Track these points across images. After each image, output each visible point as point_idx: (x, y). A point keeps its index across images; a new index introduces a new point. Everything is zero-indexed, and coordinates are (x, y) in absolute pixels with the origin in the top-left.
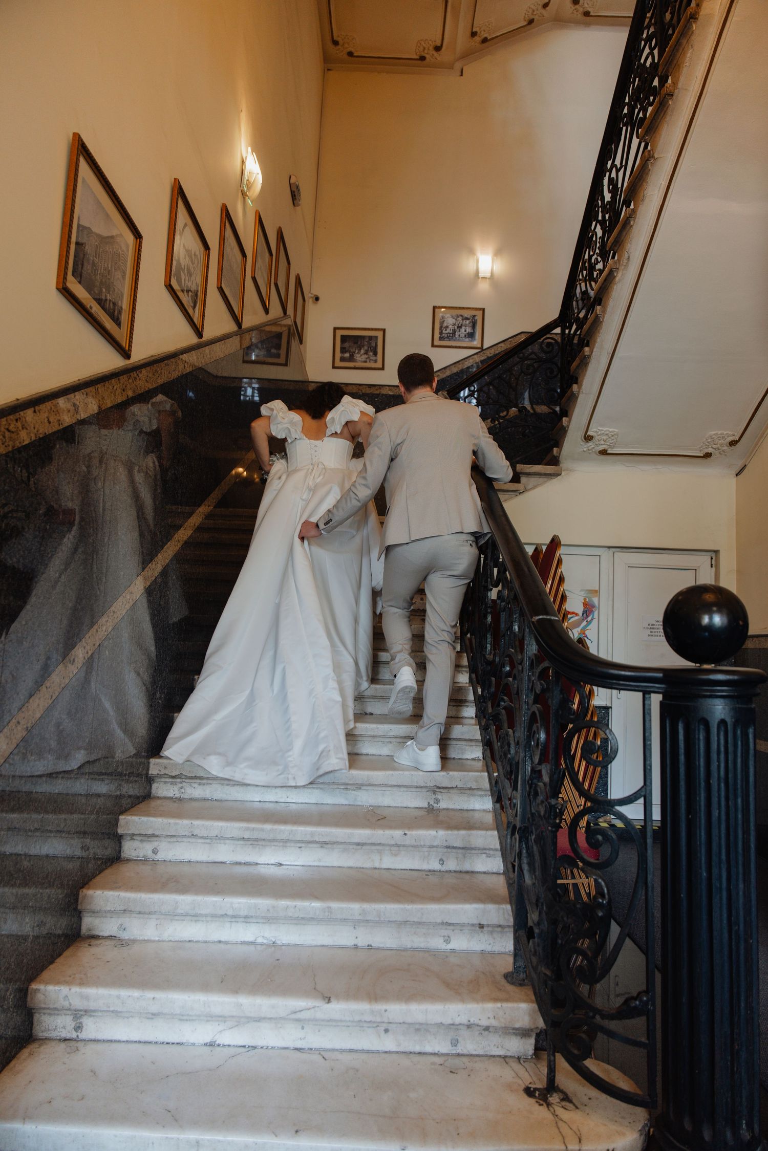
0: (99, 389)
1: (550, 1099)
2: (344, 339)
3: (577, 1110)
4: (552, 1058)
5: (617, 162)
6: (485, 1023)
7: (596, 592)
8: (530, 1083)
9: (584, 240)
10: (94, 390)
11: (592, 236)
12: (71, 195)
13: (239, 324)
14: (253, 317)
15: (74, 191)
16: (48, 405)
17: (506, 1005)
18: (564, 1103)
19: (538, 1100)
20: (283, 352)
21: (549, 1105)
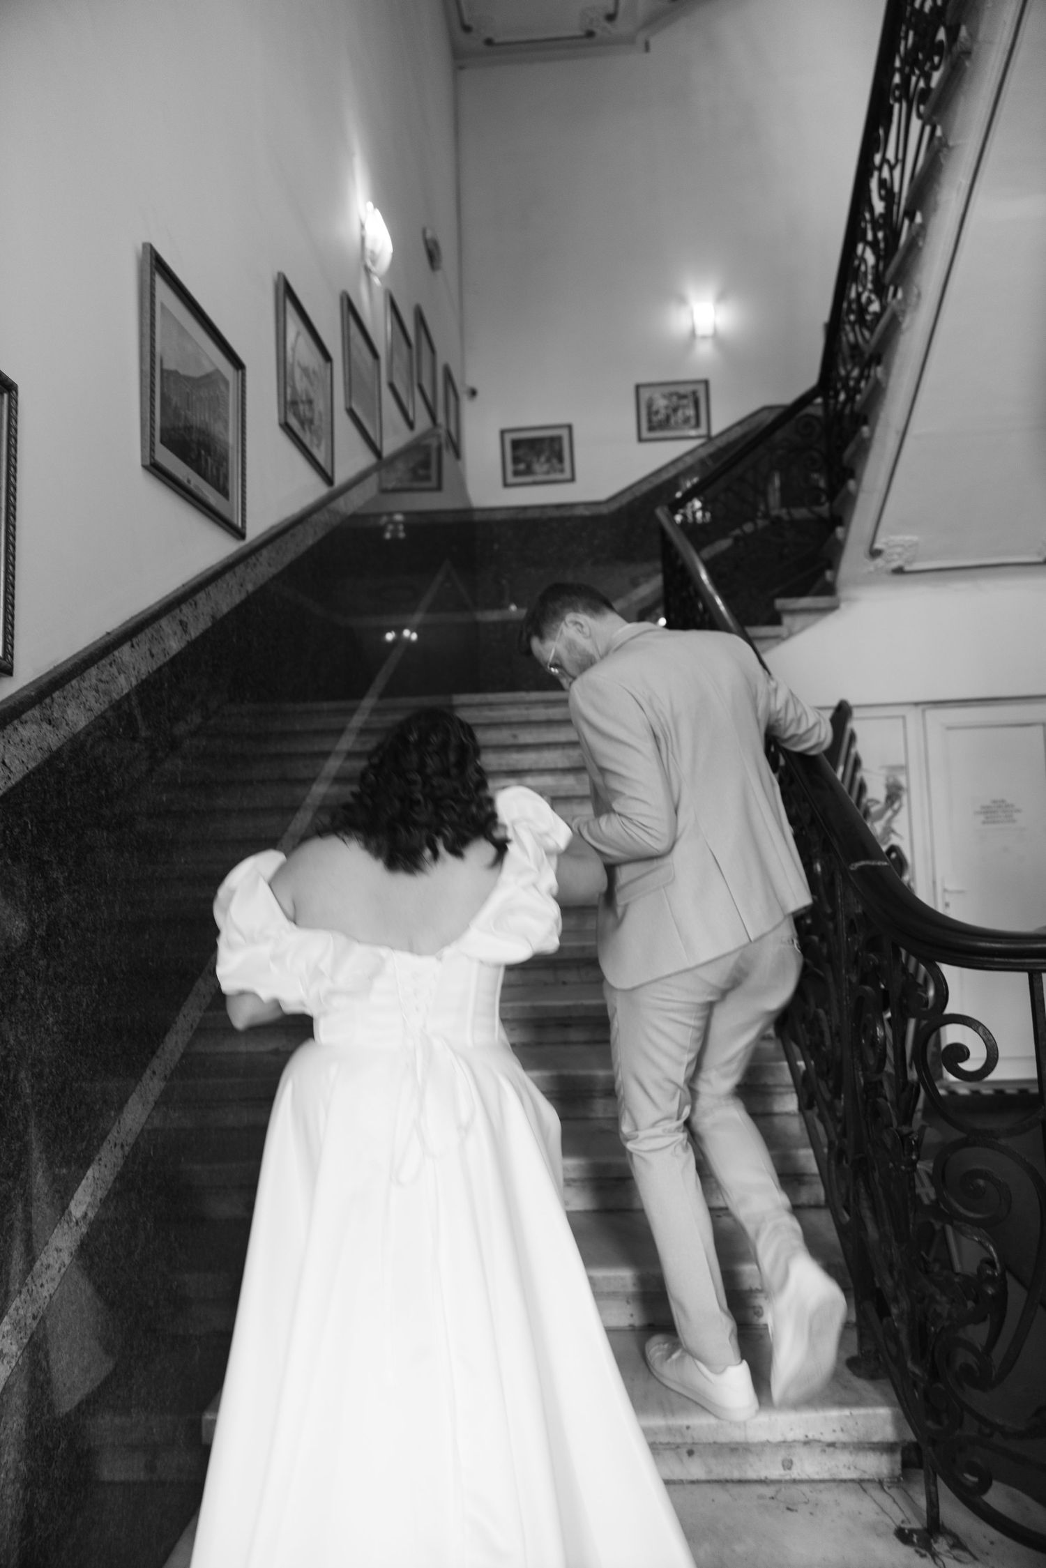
0: (211, 593)
1: (935, 1546)
2: (516, 444)
3: (975, 1562)
4: (933, 1488)
5: (890, 155)
6: (829, 1437)
7: (904, 768)
8: (903, 1522)
9: (848, 270)
10: (204, 596)
11: (859, 266)
12: (149, 332)
13: (377, 453)
14: (394, 439)
15: (153, 325)
16: (149, 632)
17: (858, 1412)
18: (956, 1552)
19: (917, 1548)
20: (433, 472)
21: (934, 1556)
